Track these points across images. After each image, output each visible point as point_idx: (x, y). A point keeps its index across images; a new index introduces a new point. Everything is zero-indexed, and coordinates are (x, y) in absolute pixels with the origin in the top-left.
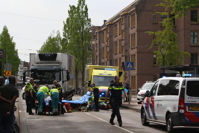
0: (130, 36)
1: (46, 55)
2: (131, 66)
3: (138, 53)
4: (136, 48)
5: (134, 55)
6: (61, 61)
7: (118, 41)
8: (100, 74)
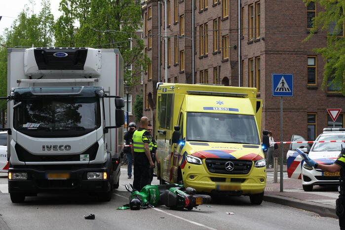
0: (246, 8)
1: (54, 54)
2: (286, 86)
3: (267, 52)
4: (262, 41)
5: (258, 58)
6: (99, 72)
7: (210, 25)
8: (205, 108)
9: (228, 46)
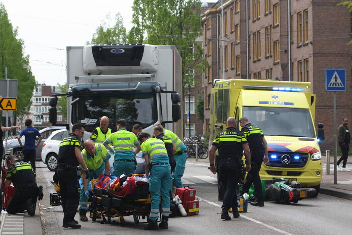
0: (295, 16)
1: (112, 51)
3: (315, 55)
4: (310, 45)
5: (306, 61)
7: (263, 31)
8: (260, 103)
9: (279, 50)
